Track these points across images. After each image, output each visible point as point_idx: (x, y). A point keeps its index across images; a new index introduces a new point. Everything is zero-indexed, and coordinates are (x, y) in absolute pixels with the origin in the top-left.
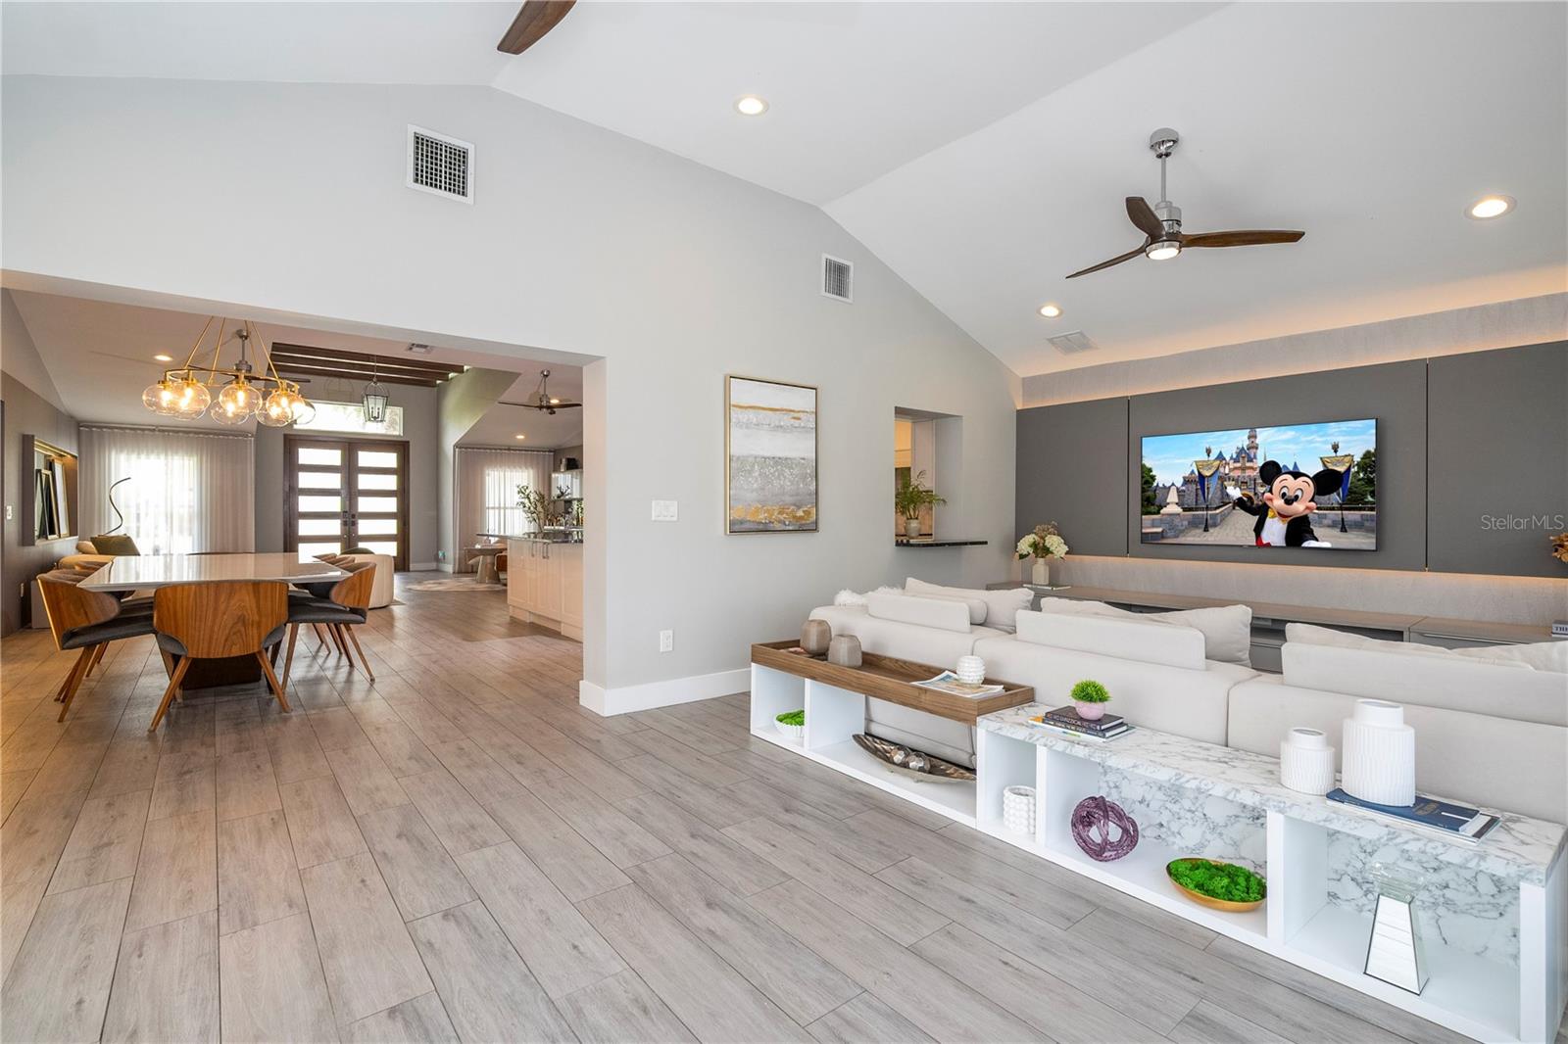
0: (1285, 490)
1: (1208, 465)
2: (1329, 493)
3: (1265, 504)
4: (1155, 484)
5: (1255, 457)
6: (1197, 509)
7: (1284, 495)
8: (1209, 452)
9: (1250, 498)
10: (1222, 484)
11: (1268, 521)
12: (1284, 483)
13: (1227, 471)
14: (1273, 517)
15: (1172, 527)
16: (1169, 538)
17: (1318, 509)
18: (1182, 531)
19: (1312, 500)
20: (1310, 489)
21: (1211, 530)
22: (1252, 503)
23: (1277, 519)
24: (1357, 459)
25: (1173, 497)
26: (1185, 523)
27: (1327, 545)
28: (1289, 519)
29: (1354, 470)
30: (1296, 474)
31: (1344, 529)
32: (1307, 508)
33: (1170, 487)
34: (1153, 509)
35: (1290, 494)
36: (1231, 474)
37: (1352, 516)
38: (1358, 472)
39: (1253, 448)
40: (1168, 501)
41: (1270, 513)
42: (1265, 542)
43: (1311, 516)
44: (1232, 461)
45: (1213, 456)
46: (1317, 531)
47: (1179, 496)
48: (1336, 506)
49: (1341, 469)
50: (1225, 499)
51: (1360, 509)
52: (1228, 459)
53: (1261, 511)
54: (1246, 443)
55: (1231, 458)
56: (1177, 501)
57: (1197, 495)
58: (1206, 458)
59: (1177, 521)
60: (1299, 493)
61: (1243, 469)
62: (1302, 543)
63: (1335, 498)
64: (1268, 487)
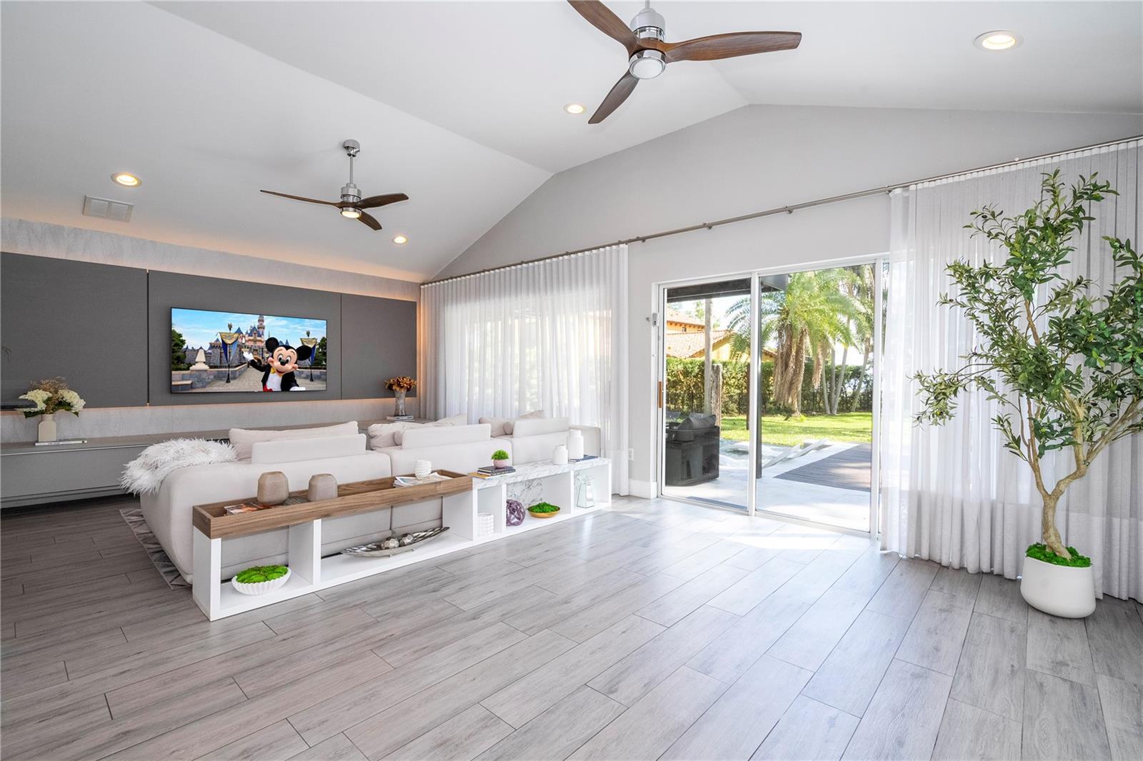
0: (281, 356)
1: (230, 336)
2: (305, 359)
3: (269, 364)
4: (185, 347)
5: (263, 334)
6: (221, 367)
7: (280, 359)
8: (230, 327)
9: (259, 360)
10: (240, 350)
11: (271, 375)
12: (280, 352)
13: (244, 342)
14: (274, 373)
15: (200, 380)
16: (198, 388)
18: (209, 383)
19: (296, 363)
20: (295, 357)
21: (232, 382)
22: (261, 364)
23: (275, 374)
24: (319, 341)
25: (201, 357)
26: (212, 377)
27: (303, 389)
28: (283, 374)
29: (317, 347)
30: (288, 347)
31: (312, 380)
32: (293, 367)
33: (198, 350)
34: (182, 366)
35: (284, 359)
36: (247, 344)
37: (316, 372)
38: (319, 348)
39: (261, 328)
40: (197, 360)
41: (272, 371)
42: (268, 388)
43: (295, 372)
44: (247, 336)
45: (233, 330)
46: (299, 381)
47: (206, 357)
48: (308, 366)
49: (311, 346)
50: (242, 361)
51: (320, 369)
52: (244, 333)
53: (266, 369)
54: (257, 324)
55: (247, 333)
56: (204, 361)
57: (221, 357)
58: (228, 331)
59: (204, 375)
60: (289, 358)
61: (255, 341)
62: (291, 387)
63: (307, 362)
64: (271, 354)
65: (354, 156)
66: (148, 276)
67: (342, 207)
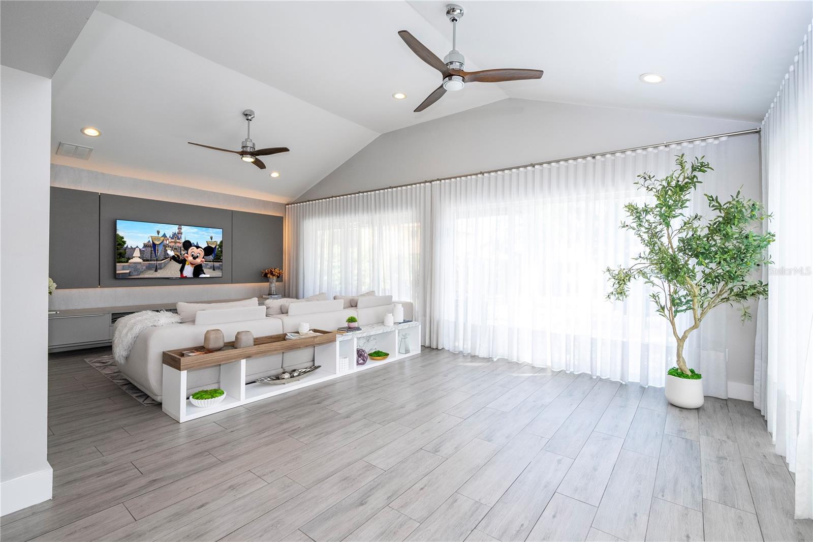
0: (193, 253)
1: (158, 239)
2: (210, 255)
3: (185, 259)
4: (125, 246)
5: (181, 238)
6: (151, 261)
7: (193, 255)
8: (158, 232)
9: (178, 256)
10: (165, 249)
11: (186, 266)
12: (192, 251)
13: (168, 243)
14: (188, 264)
15: (136, 270)
16: (133, 276)
17: (205, 261)
18: (142, 272)
19: (203, 258)
20: (203, 253)
21: (159, 271)
22: (179, 258)
23: (189, 265)
24: (218, 243)
25: (137, 253)
26: (144, 267)
27: (208, 276)
28: (194, 266)
29: (217, 247)
30: (198, 247)
31: (214, 270)
32: (202, 261)
33: (135, 248)
34: (123, 259)
35: (195, 255)
36: (170, 244)
37: (217, 264)
38: (218, 248)
39: (180, 233)
40: (134, 256)
41: (187, 263)
42: (184, 276)
43: (203, 264)
44: (170, 239)
45: (161, 234)
46: (205, 270)
47: (140, 253)
48: (211, 260)
49: (213, 246)
50: (166, 256)
51: (219, 262)
52: (168, 237)
53: (183, 262)
54: (177, 231)
55: (170, 237)
56: (139, 256)
57: (151, 253)
58: (157, 235)
59: (139, 266)
60: (198, 255)
61: (175, 243)
62: (200, 275)
63: (211, 257)
64: (186, 251)
65: (250, 120)
66: (100, 197)
67: (242, 155)
